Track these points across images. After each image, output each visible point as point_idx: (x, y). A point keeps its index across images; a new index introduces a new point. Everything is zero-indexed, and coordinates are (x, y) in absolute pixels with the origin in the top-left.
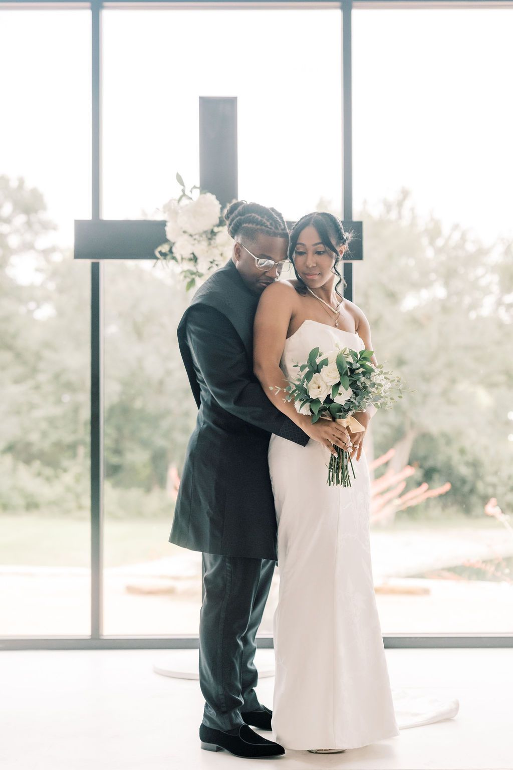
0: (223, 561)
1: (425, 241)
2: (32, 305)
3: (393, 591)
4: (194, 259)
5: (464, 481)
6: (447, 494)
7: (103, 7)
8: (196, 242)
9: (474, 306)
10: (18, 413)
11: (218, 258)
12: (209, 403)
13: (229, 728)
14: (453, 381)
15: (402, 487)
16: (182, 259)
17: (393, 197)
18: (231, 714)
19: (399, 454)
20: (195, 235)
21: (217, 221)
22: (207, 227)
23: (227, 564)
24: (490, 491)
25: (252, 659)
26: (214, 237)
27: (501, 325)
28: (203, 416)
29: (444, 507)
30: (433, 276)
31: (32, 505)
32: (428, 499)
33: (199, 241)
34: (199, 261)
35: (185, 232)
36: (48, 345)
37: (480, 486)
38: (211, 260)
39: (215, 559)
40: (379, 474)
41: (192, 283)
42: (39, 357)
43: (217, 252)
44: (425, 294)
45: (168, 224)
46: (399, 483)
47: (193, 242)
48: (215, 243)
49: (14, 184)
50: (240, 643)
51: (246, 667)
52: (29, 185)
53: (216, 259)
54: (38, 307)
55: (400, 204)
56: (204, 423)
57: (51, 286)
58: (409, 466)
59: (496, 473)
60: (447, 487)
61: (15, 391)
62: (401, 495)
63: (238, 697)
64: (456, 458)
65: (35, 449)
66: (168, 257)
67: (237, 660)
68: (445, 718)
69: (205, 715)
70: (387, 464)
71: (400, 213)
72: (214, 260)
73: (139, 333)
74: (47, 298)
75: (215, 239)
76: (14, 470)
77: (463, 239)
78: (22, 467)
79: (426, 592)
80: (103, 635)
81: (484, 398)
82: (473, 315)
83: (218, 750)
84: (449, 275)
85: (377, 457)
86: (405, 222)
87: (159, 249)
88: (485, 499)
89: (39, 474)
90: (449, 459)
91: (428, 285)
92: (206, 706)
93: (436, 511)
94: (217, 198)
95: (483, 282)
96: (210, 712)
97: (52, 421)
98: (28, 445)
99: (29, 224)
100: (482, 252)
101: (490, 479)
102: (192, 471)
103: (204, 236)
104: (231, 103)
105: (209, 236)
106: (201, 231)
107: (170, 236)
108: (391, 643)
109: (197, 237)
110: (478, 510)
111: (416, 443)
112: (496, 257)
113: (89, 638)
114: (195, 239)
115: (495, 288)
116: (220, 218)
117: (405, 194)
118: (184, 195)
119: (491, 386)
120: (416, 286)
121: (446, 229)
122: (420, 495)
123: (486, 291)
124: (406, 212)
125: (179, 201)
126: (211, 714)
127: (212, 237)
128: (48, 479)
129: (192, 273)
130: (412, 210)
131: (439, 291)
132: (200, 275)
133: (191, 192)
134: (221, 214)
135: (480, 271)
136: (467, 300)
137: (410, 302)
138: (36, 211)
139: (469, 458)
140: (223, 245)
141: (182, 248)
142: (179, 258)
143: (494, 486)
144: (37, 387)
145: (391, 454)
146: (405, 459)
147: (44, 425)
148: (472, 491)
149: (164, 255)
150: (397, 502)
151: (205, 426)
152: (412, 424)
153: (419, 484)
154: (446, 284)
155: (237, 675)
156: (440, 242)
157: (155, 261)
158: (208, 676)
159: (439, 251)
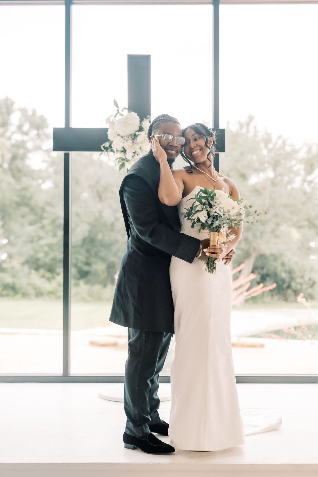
0: (141, 333)
1: (262, 145)
2: (40, 181)
3: (243, 346)
4: (124, 151)
5: (284, 281)
6: (274, 289)
7: (72, 3)
8: (125, 141)
9: (290, 182)
10: (32, 242)
11: (138, 151)
12: (135, 236)
13: (141, 435)
14: (278, 225)
15: (248, 285)
16: (117, 151)
17: (244, 120)
18: (142, 427)
19: (247, 266)
20: (125, 136)
21: (138, 129)
22: (132, 132)
23: (143, 335)
24: (299, 287)
25: (156, 393)
26: (136, 138)
27: (305, 193)
28: (131, 244)
29: (272, 296)
30: (267, 165)
31: (39, 294)
32: (263, 293)
33: (127, 140)
34: (127, 152)
35: (118, 135)
36: (49, 204)
37: (293, 285)
38: (134, 152)
39: (136, 332)
40: (236, 277)
41: (123, 165)
42: (43, 210)
43: (137, 147)
44: (262, 175)
45: (109, 130)
46: (246, 283)
47: (123, 141)
48: (136, 141)
49: (30, 113)
50: (149, 383)
51: (153, 397)
52: (38, 114)
53: (137, 151)
54: (44, 182)
55: (248, 124)
56: (132, 248)
57: (51, 170)
58: (252, 274)
59: (302, 277)
60: (275, 285)
61: (30, 230)
62: (248, 290)
63: (148, 416)
64: (279, 268)
65: (41, 263)
66: (109, 150)
67: (147, 393)
68: (274, 429)
69: (127, 427)
70: (240, 272)
71: (248, 129)
72: (136, 152)
73: (100, 196)
74: (49, 177)
75: (137, 139)
76: (30, 273)
77: (284, 143)
78: (33, 272)
79: (262, 346)
80: (70, 374)
81: (296, 234)
82: (289, 187)
83: (134, 448)
84: (276, 165)
85: (234, 268)
86: (251, 134)
87: (103, 145)
88: (296, 293)
89: (43, 276)
90: (276, 268)
91: (264, 170)
92: (128, 421)
93: (268, 299)
94: (138, 115)
95: (295, 168)
96: (130, 425)
97: (50, 246)
98: (37, 260)
99: (38, 135)
100: (295, 151)
101: (299, 280)
102: (123, 277)
103: (130, 137)
104: (146, 59)
105: (133, 137)
106: (128, 134)
107: (110, 137)
108: (240, 380)
109: (126, 138)
110: (292, 298)
111: (257, 259)
112: (302, 154)
113: (62, 375)
114: (124, 139)
115: (302, 172)
116: (139, 127)
117: (251, 118)
118: (118, 112)
119: (300, 227)
120: (257, 171)
121: (274, 139)
122: (258, 290)
123: (297, 174)
124: (251, 129)
125: (115, 116)
126: (130, 426)
127: (134, 138)
128: (49, 279)
129: (123, 160)
130: (255, 127)
131: (270, 174)
132: (128, 161)
133: (123, 111)
134: (140, 124)
135: (293, 162)
136: (286, 179)
137: (254, 180)
138: (43, 128)
139: (287, 268)
140: (141, 143)
141: (117, 144)
142: (115, 150)
143: (301, 284)
144: (43, 227)
145: (242, 266)
146: (250, 269)
147: (46, 249)
148: (289, 287)
149: (106, 149)
150: (246, 294)
151: (132, 250)
152: (255, 249)
153: (259, 283)
154: (274, 170)
155: (147, 403)
156: (271, 146)
157: (100, 152)
158: (129, 402)
159: (270, 151)
